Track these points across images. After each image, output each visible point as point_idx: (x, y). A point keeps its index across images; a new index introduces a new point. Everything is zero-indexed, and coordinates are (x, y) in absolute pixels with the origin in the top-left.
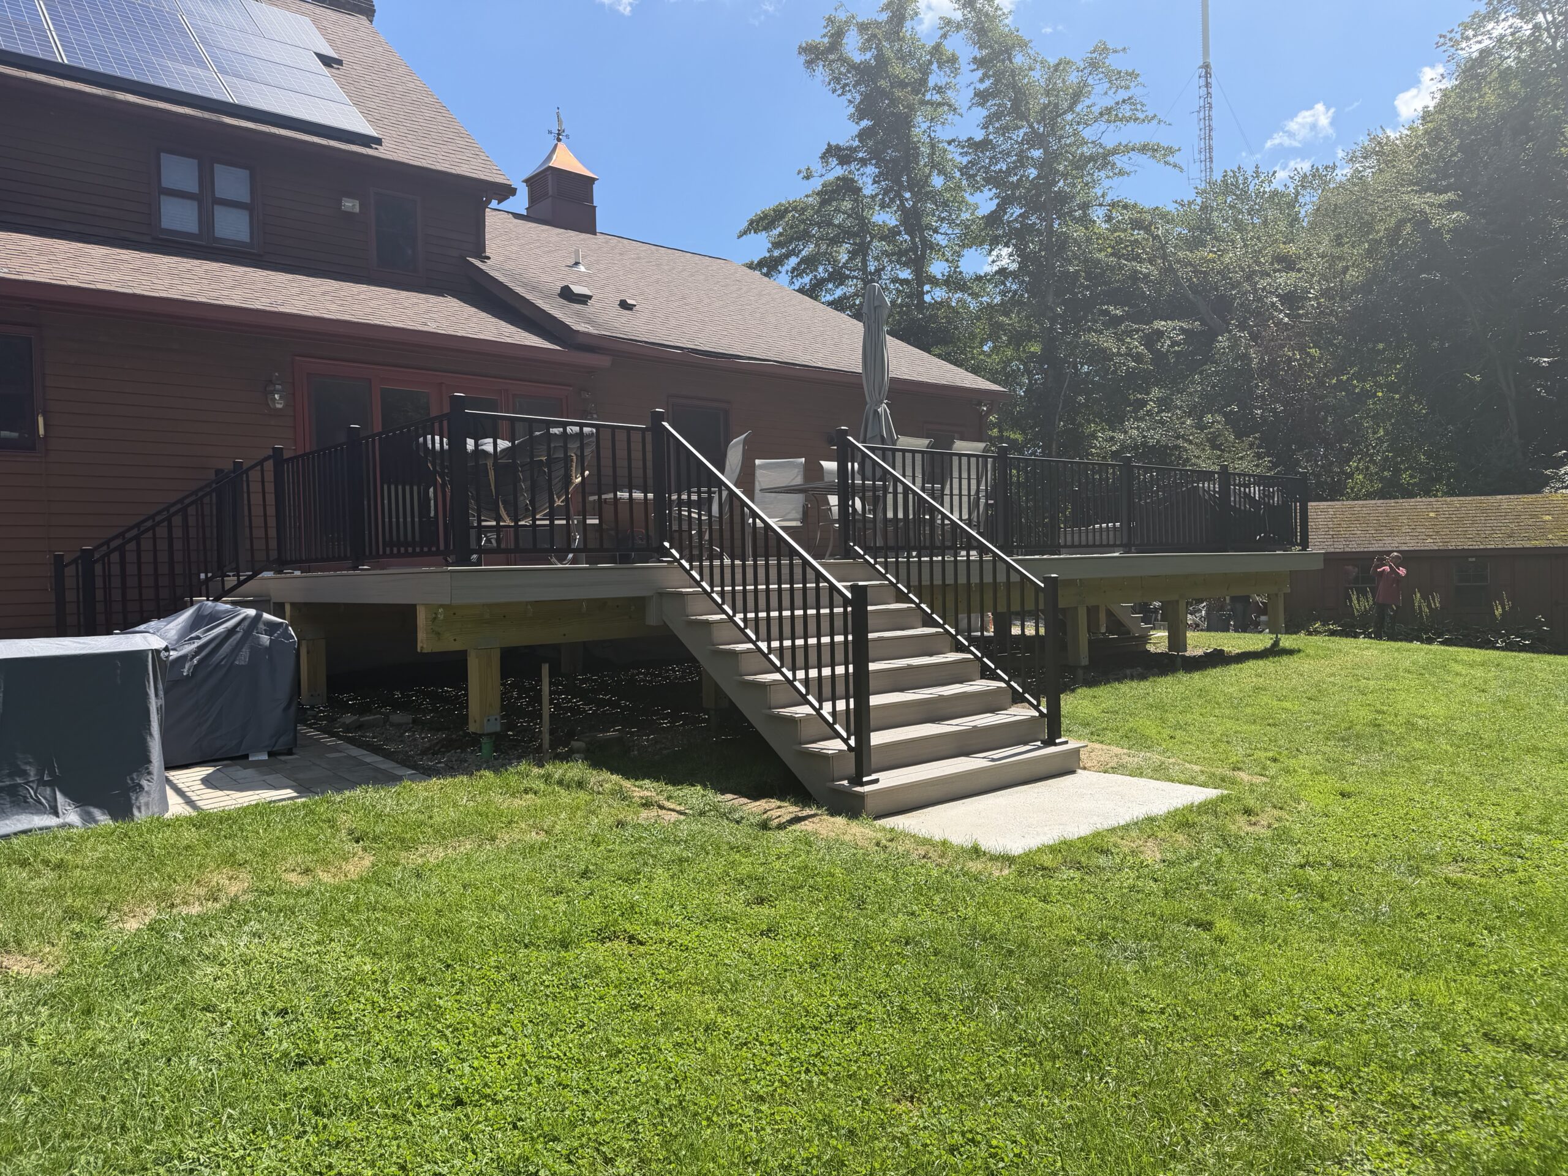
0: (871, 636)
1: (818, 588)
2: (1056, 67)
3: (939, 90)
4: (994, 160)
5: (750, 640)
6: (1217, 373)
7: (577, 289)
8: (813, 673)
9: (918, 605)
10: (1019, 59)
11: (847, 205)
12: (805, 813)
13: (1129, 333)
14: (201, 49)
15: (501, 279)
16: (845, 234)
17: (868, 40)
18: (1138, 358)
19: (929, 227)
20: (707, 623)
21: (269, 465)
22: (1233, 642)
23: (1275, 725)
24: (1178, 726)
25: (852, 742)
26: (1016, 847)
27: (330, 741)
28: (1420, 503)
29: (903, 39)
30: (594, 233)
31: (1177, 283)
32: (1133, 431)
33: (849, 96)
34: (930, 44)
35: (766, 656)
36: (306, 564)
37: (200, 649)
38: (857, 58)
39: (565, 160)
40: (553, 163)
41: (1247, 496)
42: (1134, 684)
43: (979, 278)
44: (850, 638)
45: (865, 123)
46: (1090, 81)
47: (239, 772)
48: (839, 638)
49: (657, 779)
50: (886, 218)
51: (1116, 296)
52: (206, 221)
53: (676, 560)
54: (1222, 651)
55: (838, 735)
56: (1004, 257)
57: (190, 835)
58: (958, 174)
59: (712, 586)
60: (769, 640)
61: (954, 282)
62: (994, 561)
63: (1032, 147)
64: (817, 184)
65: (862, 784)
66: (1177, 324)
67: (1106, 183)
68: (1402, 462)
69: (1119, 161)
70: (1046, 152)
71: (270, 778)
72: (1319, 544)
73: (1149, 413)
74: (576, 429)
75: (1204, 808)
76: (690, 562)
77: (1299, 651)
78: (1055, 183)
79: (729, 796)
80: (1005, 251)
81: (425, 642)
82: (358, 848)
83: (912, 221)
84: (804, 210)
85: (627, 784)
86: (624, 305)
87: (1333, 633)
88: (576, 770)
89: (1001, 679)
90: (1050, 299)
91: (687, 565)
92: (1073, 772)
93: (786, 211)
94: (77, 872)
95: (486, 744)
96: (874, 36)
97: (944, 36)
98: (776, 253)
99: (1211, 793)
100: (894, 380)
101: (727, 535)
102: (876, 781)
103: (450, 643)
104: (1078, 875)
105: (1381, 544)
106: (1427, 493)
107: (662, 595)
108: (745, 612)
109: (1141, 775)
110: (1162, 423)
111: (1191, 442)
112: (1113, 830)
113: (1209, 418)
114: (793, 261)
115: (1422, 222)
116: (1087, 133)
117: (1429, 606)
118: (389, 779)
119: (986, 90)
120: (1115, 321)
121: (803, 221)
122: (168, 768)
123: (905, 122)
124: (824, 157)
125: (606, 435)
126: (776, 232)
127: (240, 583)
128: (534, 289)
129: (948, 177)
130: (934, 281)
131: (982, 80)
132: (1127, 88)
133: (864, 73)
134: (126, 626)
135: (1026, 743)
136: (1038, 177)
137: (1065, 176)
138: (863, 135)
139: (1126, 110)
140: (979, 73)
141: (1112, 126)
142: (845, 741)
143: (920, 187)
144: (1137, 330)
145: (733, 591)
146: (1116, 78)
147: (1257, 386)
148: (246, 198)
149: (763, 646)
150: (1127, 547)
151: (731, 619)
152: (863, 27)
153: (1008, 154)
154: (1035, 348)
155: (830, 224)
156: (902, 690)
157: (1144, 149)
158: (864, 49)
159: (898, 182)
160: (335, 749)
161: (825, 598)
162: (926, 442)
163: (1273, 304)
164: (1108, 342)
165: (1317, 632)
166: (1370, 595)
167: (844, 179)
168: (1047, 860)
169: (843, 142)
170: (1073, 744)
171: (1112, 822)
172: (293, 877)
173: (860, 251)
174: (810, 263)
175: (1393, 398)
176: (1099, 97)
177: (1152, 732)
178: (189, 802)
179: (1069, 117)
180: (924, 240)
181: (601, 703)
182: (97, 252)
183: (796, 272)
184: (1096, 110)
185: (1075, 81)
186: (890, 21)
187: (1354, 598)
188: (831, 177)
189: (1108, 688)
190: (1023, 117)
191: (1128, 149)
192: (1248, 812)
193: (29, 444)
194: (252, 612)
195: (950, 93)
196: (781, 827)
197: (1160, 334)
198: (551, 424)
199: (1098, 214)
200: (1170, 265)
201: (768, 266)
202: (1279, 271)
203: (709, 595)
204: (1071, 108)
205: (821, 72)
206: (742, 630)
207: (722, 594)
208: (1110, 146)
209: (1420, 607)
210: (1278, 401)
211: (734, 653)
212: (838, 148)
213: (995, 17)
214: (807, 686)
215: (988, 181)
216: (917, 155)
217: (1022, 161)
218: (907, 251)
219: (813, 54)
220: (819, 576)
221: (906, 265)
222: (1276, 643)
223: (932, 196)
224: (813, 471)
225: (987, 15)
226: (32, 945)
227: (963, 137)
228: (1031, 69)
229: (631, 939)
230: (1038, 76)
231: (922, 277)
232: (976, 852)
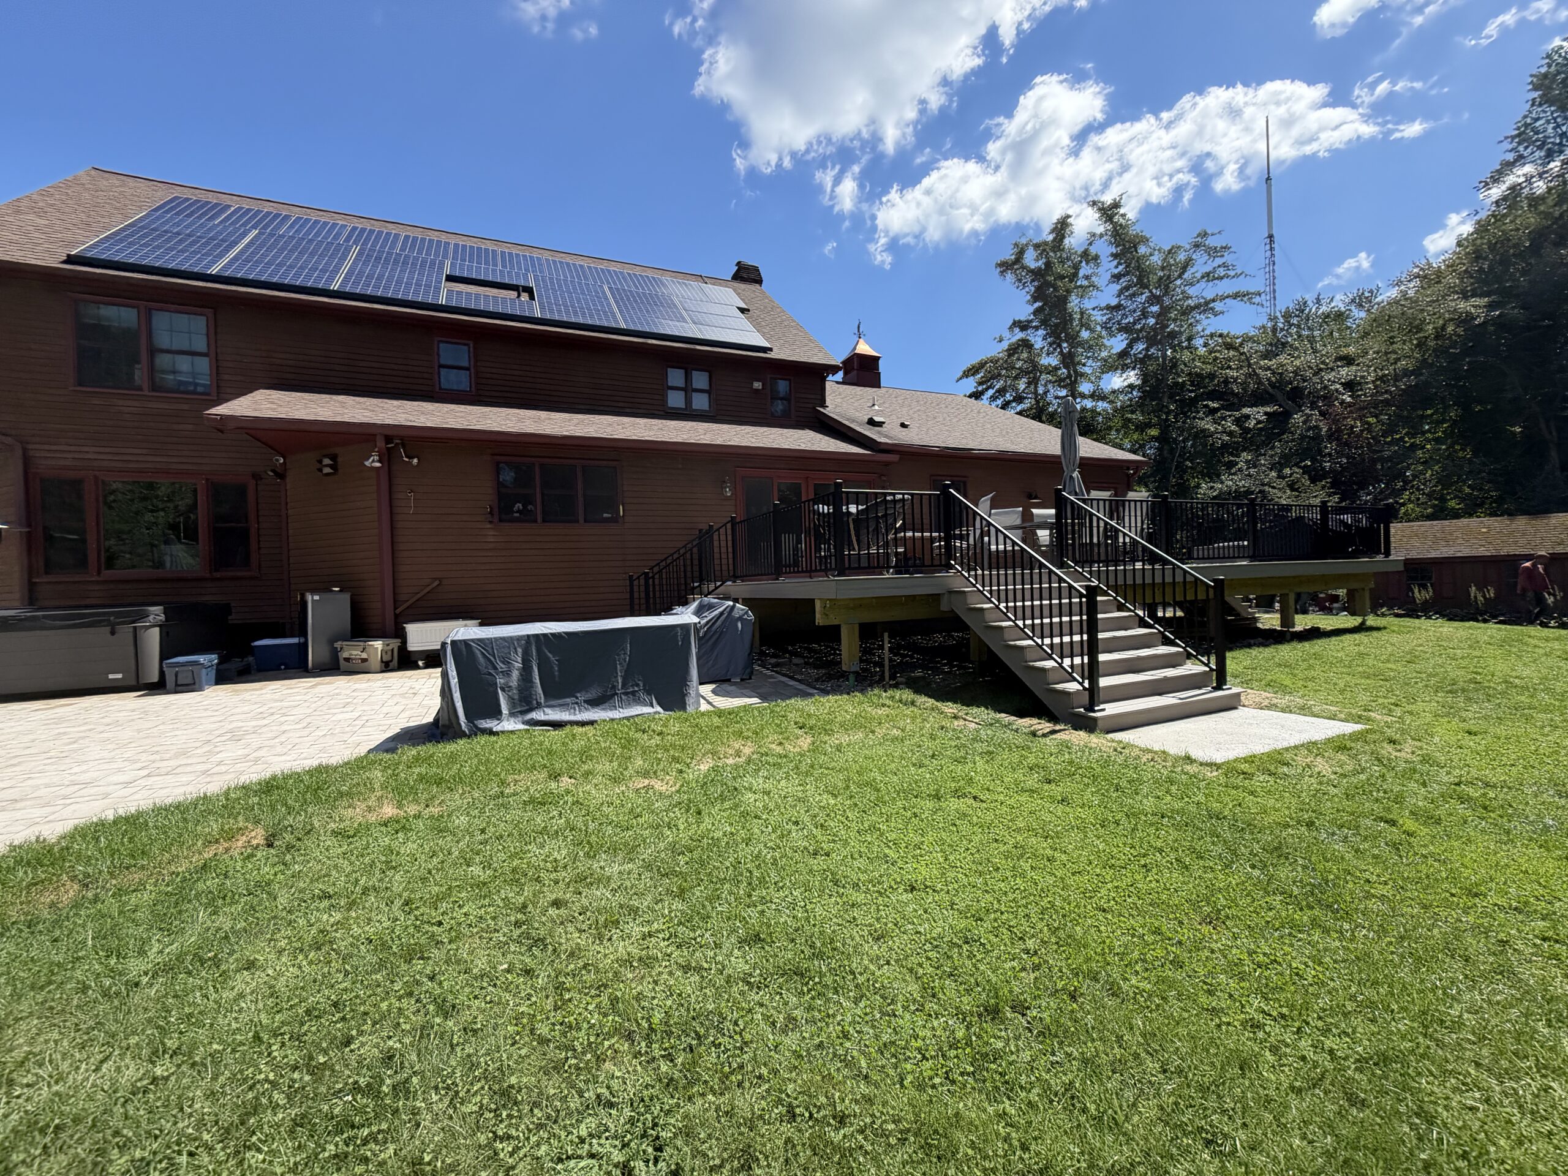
0: (1100, 616)
1: (1060, 587)
2: (1170, 252)
3: (1087, 277)
4: (1125, 316)
5: (1010, 619)
6: (1293, 440)
7: (877, 419)
8: (1057, 640)
9: (1115, 598)
10: (1142, 250)
11: (1025, 355)
12: (1058, 727)
13: (1224, 418)
14: (684, 313)
15: (836, 417)
16: (1023, 372)
17: (1041, 254)
18: (1231, 434)
19: (1079, 363)
20: (982, 609)
21: (729, 526)
22: (1326, 622)
23: (1386, 680)
24: (1306, 679)
25: (1086, 684)
26: (1219, 758)
27: (769, 673)
28: (1464, 521)
29: (1063, 250)
30: (879, 387)
31: (1260, 382)
32: (1229, 482)
33: (1027, 289)
34: (1080, 250)
35: (1022, 630)
36: (744, 577)
37: (708, 622)
38: (1033, 265)
39: (864, 348)
40: (856, 351)
41: (1342, 522)
42: (1261, 649)
43: (1114, 392)
44: (1085, 617)
45: (1038, 304)
46: (1194, 257)
47: (726, 686)
48: (1076, 618)
49: (955, 702)
50: (1053, 361)
51: (1213, 395)
52: (688, 401)
53: (958, 571)
54: (1318, 628)
55: (1075, 680)
56: (1132, 377)
57: (716, 721)
58: (1099, 328)
59: (983, 586)
60: (1024, 619)
61: (1096, 396)
62: (1174, 569)
63: (1152, 304)
64: (1005, 345)
65: (1094, 711)
66: (1262, 409)
67: (1205, 322)
68: (1448, 494)
69: (1218, 306)
70: (1162, 307)
71: (744, 691)
72: (1398, 555)
73: (1240, 470)
74: (901, 496)
75: (1354, 737)
76: (968, 571)
77: (1385, 628)
78: (1168, 326)
79: (1003, 715)
80: (1132, 373)
81: (820, 620)
82: (800, 732)
83: (1068, 360)
84: (997, 361)
85: (939, 704)
86: (903, 425)
87: (1397, 616)
88: (907, 695)
89: (1179, 646)
90: (1166, 400)
91: (966, 575)
92: (1236, 708)
93: (986, 363)
94: (670, 737)
95: (852, 678)
96: (1044, 250)
97: (1090, 244)
98: (980, 389)
99: (1358, 727)
100: (1082, 458)
101: (979, 556)
102: (1103, 710)
103: (833, 621)
104: (1271, 779)
105: (1438, 552)
106: (1471, 515)
107: (951, 592)
108: (1007, 602)
109: (1291, 712)
110: (1250, 475)
111: (1274, 488)
112: (1287, 749)
113: (1287, 471)
114: (991, 392)
115: (1465, 320)
116: (1192, 291)
117: (1484, 596)
118: (805, 695)
119: (1119, 273)
120: (1213, 411)
121: (997, 368)
122: (701, 684)
123: (1064, 300)
124: (1011, 328)
125: (917, 501)
126: (979, 376)
127: (716, 588)
128: (854, 421)
129: (1092, 331)
130: (1083, 396)
131: (1116, 267)
132: (1222, 256)
133: (1036, 274)
134: (667, 609)
135: (1200, 688)
136: (1157, 323)
137: (1175, 320)
138: (1036, 312)
139: (1221, 272)
140: (1115, 262)
141: (1211, 284)
142: (1081, 684)
143: (1073, 340)
144: (1230, 416)
145: (999, 590)
146: (1214, 252)
147: (1326, 447)
148: (707, 387)
149: (1020, 623)
150: (1253, 558)
151: (997, 607)
152: (1037, 246)
153: (1135, 311)
154: (1154, 432)
155: (1014, 368)
156: (1110, 652)
157: (1235, 296)
158: (1037, 260)
159: (1058, 337)
160: (771, 677)
161: (1065, 593)
162: (1109, 493)
163: (1337, 390)
164: (1207, 424)
165: (1383, 615)
166: (1430, 589)
167: (1023, 340)
168: (1244, 767)
169: (1023, 318)
170: (1235, 690)
171: (1285, 744)
172: (774, 746)
173: (1034, 382)
174: (1002, 392)
175: (1440, 449)
176: (1202, 264)
177: (1287, 682)
178: (709, 703)
179: (1178, 282)
180: (1075, 371)
181: (903, 656)
182: (642, 421)
183: (993, 398)
184: (1198, 275)
185: (1183, 259)
186: (1054, 240)
187: (1416, 590)
188: (1014, 340)
189: (1242, 651)
190: (1146, 287)
191: (1223, 298)
192: (1392, 742)
193: (615, 520)
194: (731, 603)
195: (1093, 279)
196: (1044, 735)
197: (1248, 417)
198: (885, 494)
199: (1198, 342)
200: (1254, 371)
201: (976, 395)
202: (1342, 367)
203: (982, 592)
204: (1180, 276)
205: (1010, 276)
206: (1005, 614)
207: (991, 592)
208: (1209, 297)
209: (1476, 597)
210: (1343, 455)
211: (1001, 628)
212: (1020, 322)
213: (1127, 226)
214: (1052, 649)
215: (1120, 330)
216: (1072, 319)
217: (1145, 314)
218: (1065, 379)
219: (1005, 267)
220: (1061, 580)
221: (1064, 387)
222: (1363, 623)
223: (1081, 344)
224: (1027, 516)
225: (1121, 225)
226: (660, 774)
227: (1103, 305)
228: (1151, 255)
229: (975, 798)
230: (1156, 259)
231: (1074, 394)
232: (1188, 759)
